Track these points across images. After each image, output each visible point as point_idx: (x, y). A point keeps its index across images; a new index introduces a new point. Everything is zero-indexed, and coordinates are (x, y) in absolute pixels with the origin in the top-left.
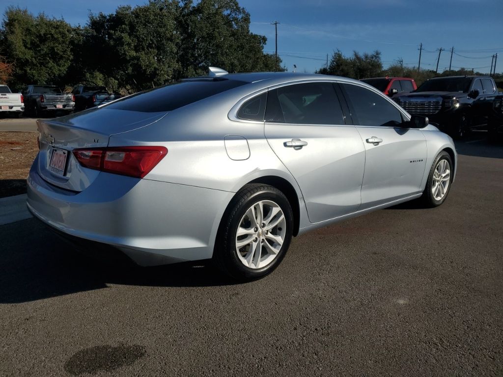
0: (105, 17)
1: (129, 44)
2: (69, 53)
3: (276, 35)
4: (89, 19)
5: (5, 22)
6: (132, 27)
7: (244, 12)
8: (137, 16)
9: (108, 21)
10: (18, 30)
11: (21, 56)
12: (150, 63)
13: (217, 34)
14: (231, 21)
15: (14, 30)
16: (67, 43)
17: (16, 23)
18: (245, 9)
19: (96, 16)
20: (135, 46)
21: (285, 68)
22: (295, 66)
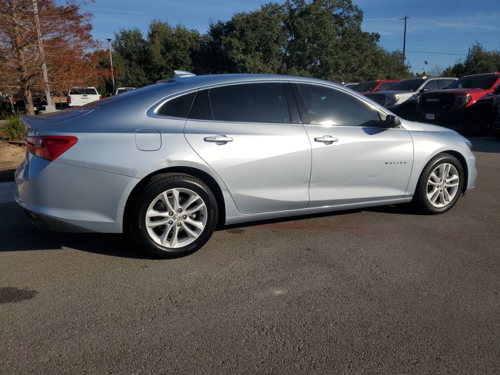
0: (222, 24)
1: (238, 49)
2: (188, 59)
3: (405, 30)
4: (209, 27)
5: (149, 33)
6: (242, 32)
7: (357, 10)
8: (248, 22)
9: (225, 27)
10: (158, 41)
11: (158, 63)
12: (254, 65)
13: (321, 34)
14: (343, 20)
15: (155, 41)
16: (187, 49)
17: (156, 35)
18: (358, 7)
19: (215, 23)
20: (243, 50)
21: (409, 65)
22: (426, 63)
